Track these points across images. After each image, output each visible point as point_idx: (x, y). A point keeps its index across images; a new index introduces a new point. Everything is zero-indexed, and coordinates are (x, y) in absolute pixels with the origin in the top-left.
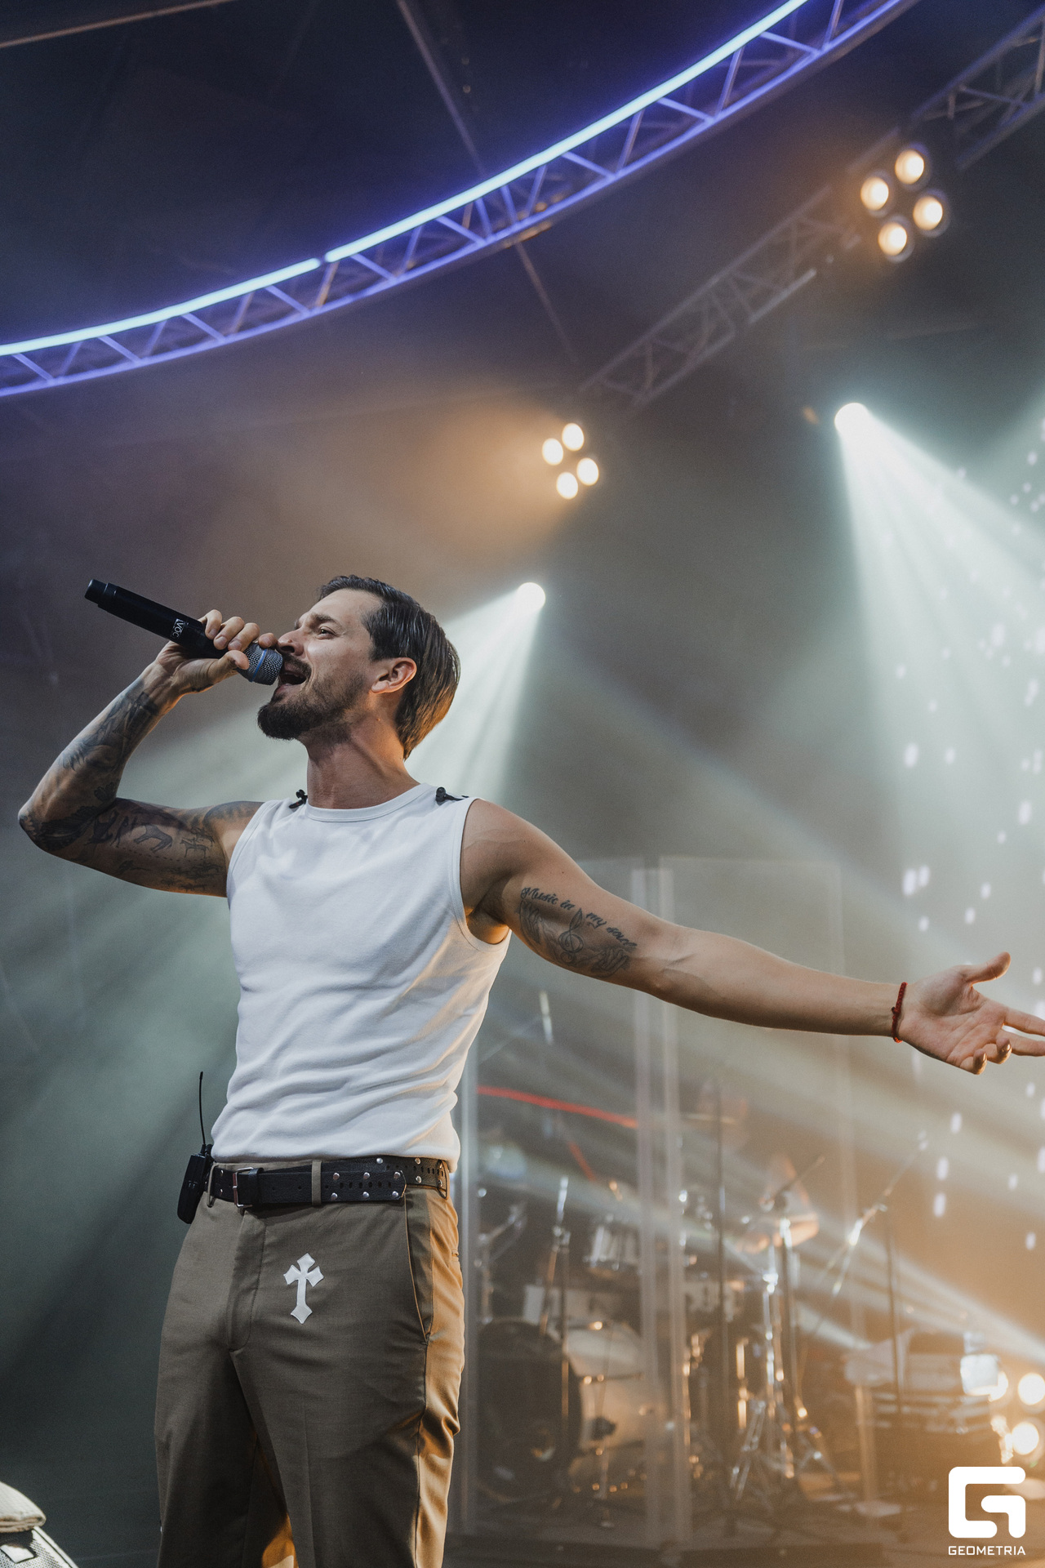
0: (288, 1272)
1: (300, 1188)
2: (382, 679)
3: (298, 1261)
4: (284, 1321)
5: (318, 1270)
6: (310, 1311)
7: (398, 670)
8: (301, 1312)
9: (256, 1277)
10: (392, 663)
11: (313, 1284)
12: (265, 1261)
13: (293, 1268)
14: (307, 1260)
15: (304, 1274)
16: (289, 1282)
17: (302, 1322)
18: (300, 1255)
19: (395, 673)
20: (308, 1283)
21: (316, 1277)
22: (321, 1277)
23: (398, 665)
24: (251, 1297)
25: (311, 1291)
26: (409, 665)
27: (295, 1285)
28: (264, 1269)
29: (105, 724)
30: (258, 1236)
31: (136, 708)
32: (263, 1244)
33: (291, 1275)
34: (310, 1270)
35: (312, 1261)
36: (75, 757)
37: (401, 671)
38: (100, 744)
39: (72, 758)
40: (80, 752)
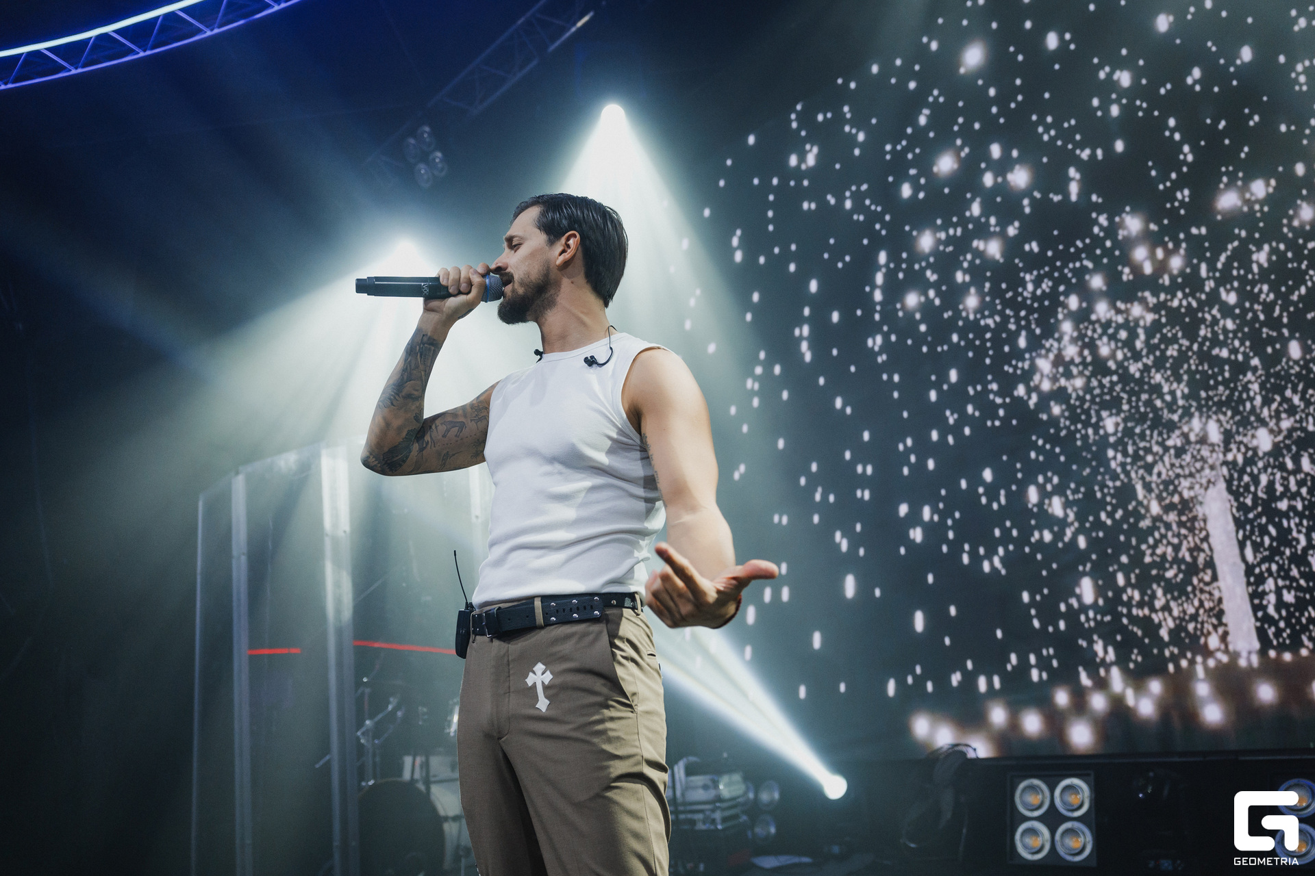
0: (528, 678)
1: (527, 617)
2: (560, 254)
3: (534, 669)
4: (531, 712)
5: (548, 672)
6: (549, 702)
7: (568, 242)
8: (543, 704)
9: (507, 684)
10: (563, 240)
11: (546, 683)
12: (511, 672)
13: (531, 674)
14: (540, 667)
15: (540, 676)
16: (530, 685)
17: (544, 710)
18: (535, 664)
19: (568, 246)
20: (543, 683)
21: (548, 677)
22: (551, 677)
23: (568, 239)
24: (507, 700)
25: (546, 688)
26: (574, 236)
27: (534, 685)
28: (511, 678)
29: (406, 367)
30: (504, 655)
31: (423, 348)
32: (508, 661)
33: (530, 680)
34: (543, 674)
35: (544, 667)
36: (392, 397)
37: (571, 242)
38: (407, 382)
39: (390, 399)
40: (395, 393)
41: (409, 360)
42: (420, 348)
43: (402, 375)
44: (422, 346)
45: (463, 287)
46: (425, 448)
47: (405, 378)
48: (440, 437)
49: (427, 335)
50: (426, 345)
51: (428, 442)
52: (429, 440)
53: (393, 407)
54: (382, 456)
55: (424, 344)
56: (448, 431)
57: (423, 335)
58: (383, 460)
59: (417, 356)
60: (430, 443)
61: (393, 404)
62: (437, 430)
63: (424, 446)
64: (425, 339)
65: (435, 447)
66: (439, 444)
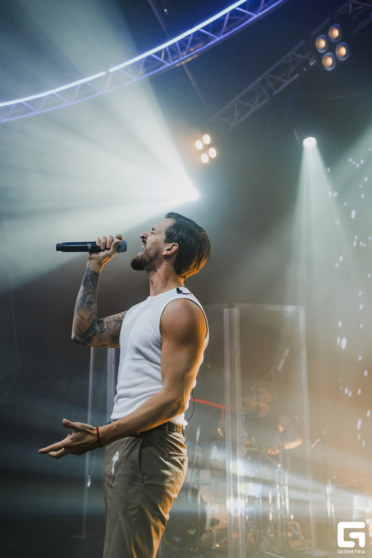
5: (118, 456)
6: (114, 470)
13: (115, 456)
16: (113, 461)
17: (113, 474)
18: (117, 452)
28: (110, 456)
32: (111, 448)
36: (81, 304)
37: (174, 247)
38: (87, 296)
39: (81, 306)
40: (82, 302)
41: (86, 285)
42: (90, 277)
43: (84, 293)
44: (91, 277)
46: (104, 331)
47: (86, 293)
48: (112, 327)
49: (92, 271)
50: (93, 276)
51: (106, 328)
52: (107, 328)
53: (83, 309)
54: (83, 335)
55: (92, 275)
56: (116, 324)
57: (91, 271)
58: (84, 337)
59: (90, 282)
60: (107, 329)
61: (83, 308)
62: (111, 323)
63: (104, 330)
64: (92, 273)
65: (109, 332)
66: (111, 331)
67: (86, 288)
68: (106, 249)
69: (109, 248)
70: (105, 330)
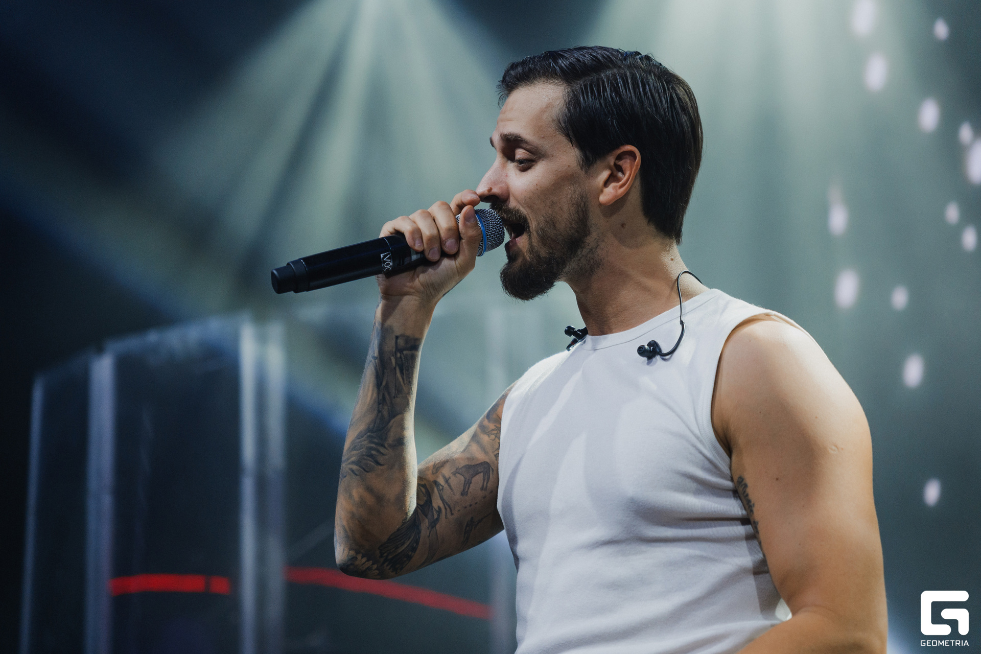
2: (606, 183)
7: (620, 163)
10: (611, 160)
19: (620, 169)
23: (619, 158)
26: (631, 152)
29: (381, 398)
31: (401, 357)
36: (373, 452)
37: (625, 162)
38: (389, 421)
39: (371, 456)
40: (376, 444)
41: (384, 383)
42: (396, 359)
43: (379, 411)
44: (399, 355)
45: (450, 246)
46: (438, 519)
47: (385, 413)
48: (458, 496)
49: (403, 335)
50: (405, 352)
51: (439, 508)
52: (442, 506)
53: (380, 467)
54: (378, 552)
55: (401, 351)
56: (468, 483)
57: (397, 337)
58: (381, 556)
59: (396, 374)
60: (443, 510)
61: (378, 463)
62: (449, 486)
63: (436, 517)
64: (401, 342)
65: (452, 514)
66: (458, 508)
67: (386, 394)
68: (444, 254)
69: (454, 251)
70: (439, 515)
